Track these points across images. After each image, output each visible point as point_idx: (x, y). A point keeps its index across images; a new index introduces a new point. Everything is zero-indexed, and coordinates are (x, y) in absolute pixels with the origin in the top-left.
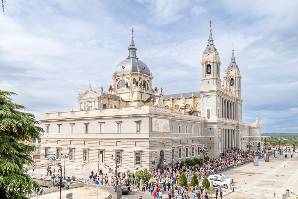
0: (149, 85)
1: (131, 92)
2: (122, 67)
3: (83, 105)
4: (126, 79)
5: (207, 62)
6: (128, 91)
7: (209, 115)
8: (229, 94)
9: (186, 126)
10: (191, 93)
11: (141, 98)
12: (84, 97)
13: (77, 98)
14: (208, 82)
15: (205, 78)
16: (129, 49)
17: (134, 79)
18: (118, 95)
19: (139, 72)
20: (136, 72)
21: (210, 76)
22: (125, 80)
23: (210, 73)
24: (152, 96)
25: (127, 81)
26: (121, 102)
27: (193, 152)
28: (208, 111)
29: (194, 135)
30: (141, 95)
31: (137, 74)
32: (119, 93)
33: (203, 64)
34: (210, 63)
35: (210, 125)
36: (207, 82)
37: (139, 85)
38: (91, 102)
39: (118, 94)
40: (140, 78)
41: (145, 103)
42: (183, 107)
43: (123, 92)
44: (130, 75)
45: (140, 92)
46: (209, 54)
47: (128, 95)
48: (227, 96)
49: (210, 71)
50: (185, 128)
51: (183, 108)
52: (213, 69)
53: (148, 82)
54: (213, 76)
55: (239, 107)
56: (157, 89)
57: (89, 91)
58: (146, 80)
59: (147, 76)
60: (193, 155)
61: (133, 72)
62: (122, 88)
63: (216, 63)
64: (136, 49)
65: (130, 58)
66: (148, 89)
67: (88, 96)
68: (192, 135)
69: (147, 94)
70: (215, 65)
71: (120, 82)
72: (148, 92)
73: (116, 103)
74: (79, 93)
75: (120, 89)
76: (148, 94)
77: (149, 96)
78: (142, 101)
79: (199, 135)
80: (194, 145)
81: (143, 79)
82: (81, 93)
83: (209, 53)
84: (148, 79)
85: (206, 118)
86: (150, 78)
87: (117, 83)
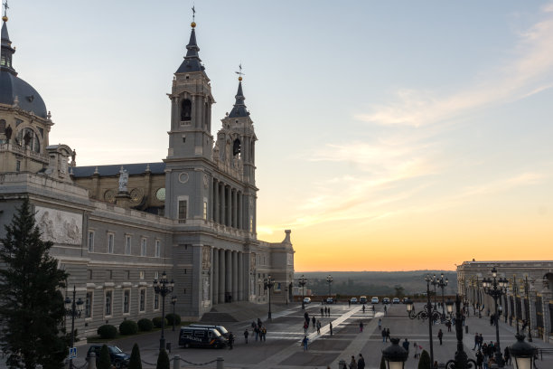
0: (41, 140)
7: (183, 215)
11: (18, 169)
15: (176, 130)
17: (3, 122)
19: (15, 106)
20: (10, 106)
23: (189, 119)
27: (142, 302)
28: (183, 205)
29: (147, 260)
30: (19, 163)
31: (10, 110)
33: (174, 98)
34: (190, 98)
35: (185, 238)
37: (12, 137)
40: (19, 122)
42: (122, 192)
45: (16, 154)
46: (188, 78)
49: (190, 114)
50: (123, 242)
51: (123, 197)
52: (196, 111)
53: (39, 132)
54: (196, 127)
55: (250, 201)
58: (35, 125)
59: (37, 117)
60: (142, 309)
61: (0, 104)
63: (203, 98)
64: (13, 51)
66: (38, 151)
68: (140, 260)
69: (33, 160)
70: (200, 102)
72: (39, 157)
76: (37, 161)
79: (157, 261)
80: (145, 283)
81: (26, 123)
83: (188, 75)
84: (41, 126)
85: (176, 222)
86: (46, 124)
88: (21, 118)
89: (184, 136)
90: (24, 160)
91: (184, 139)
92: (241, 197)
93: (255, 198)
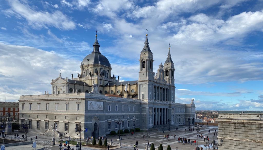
0: (108, 74)
1: (93, 79)
2: (87, 60)
3: (55, 88)
5: (143, 59)
6: (90, 78)
7: (143, 98)
8: (162, 82)
9: (122, 106)
10: (135, 81)
11: (101, 84)
12: (56, 83)
13: (51, 83)
14: (143, 74)
15: (141, 71)
16: (93, 46)
17: (96, 69)
19: (99, 64)
21: (144, 70)
22: (90, 70)
23: (145, 67)
24: (110, 82)
25: (91, 71)
26: (85, 87)
27: (129, 124)
28: (143, 95)
29: (130, 112)
30: (101, 82)
31: (98, 66)
33: (140, 61)
35: (144, 105)
37: (99, 74)
38: (60, 86)
39: (84, 80)
40: (101, 69)
41: (104, 88)
43: (88, 79)
44: (93, 66)
45: (100, 79)
46: (144, 54)
47: (91, 81)
48: (160, 84)
49: (145, 66)
50: (121, 108)
51: (126, 93)
52: (146, 65)
53: (107, 71)
54: (147, 70)
55: (172, 91)
56: (115, 77)
57: (59, 78)
58: (106, 70)
59: (107, 67)
60: (129, 126)
61: (95, 64)
63: (149, 60)
64: (99, 46)
65: (94, 53)
66: (108, 77)
67: (59, 82)
68: (128, 112)
69: (105, 80)
71: (86, 71)
72: (107, 79)
73: (81, 87)
74: (53, 79)
75: (86, 77)
76: (107, 81)
77: (108, 82)
78: (101, 86)
79: (134, 112)
80: (129, 119)
81: (103, 69)
82: (54, 79)
84: (108, 69)
85: (141, 100)
86: (110, 69)
87: (84, 72)
88: (102, 67)
90: (103, 81)
92: (168, 90)
93: (174, 90)
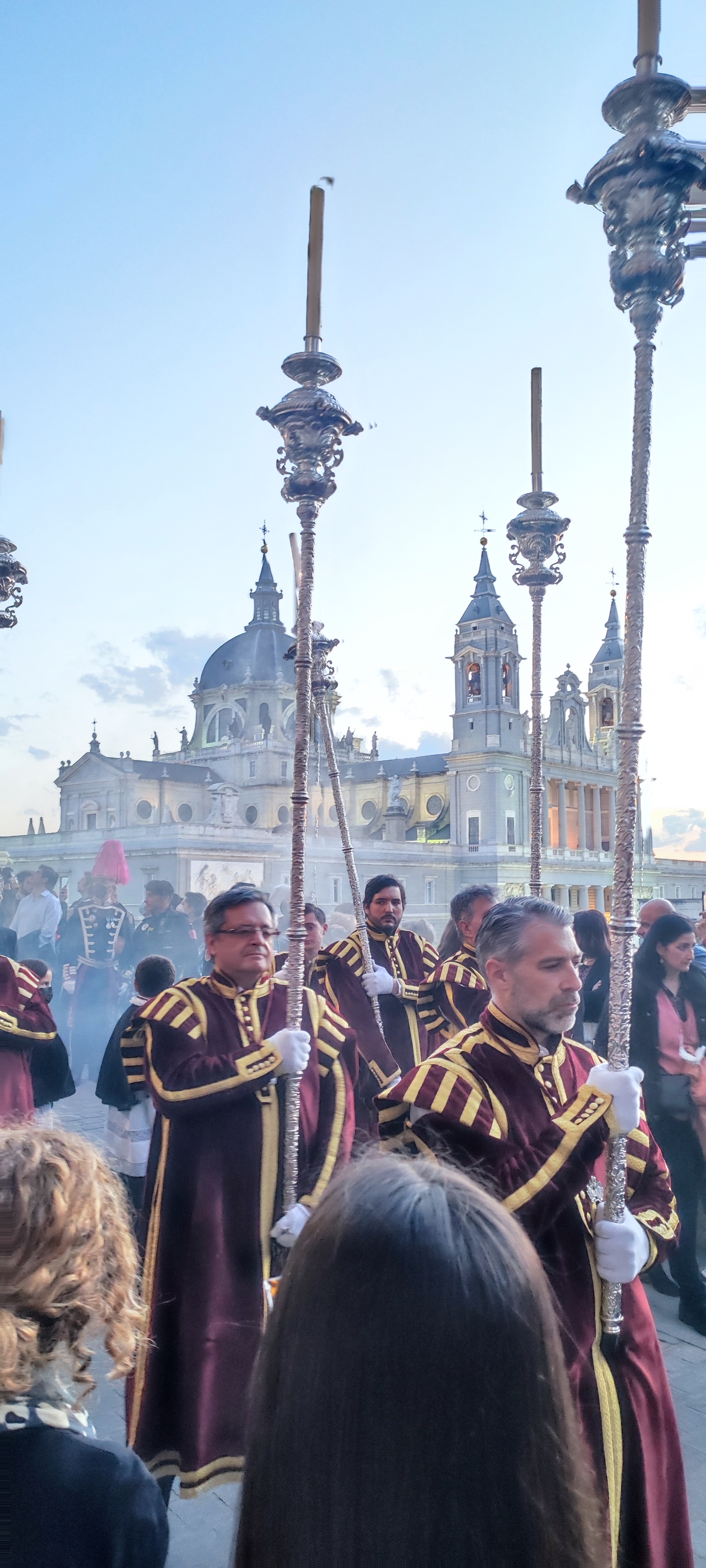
1: (249, 754)
2: (224, 663)
3: (74, 804)
4: (236, 708)
5: (469, 654)
6: (238, 749)
8: (576, 758)
11: (284, 774)
12: (75, 779)
13: (57, 782)
15: (462, 710)
16: (254, 595)
17: (264, 706)
18: (209, 764)
19: (277, 680)
20: (271, 682)
21: (476, 703)
22: (235, 710)
23: (478, 692)
25: (240, 714)
28: (473, 822)
30: (285, 766)
31: (272, 688)
32: (209, 756)
33: (456, 662)
34: (478, 660)
36: (469, 726)
37: (274, 729)
38: (97, 793)
39: (206, 760)
40: (287, 702)
42: (391, 809)
43: (225, 755)
44: (248, 691)
45: (281, 754)
46: (475, 628)
47: (239, 764)
48: (565, 765)
49: (480, 684)
51: (394, 815)
52: (490, 679)
56: (355, 736)
57: (93, 757)
61: (258, 681)
62: (222, 739)
63: (498, 658)
64: (280, 596)
65: (256, 628)
67: (88, 773)
70: (492, 665)
71: (217, 716)
73: (190, 795)
74: (63, 763)
75: (217, 743)
78: (286, 785)
82: (69, 762)
83: (474, 625)
85: (466, 849)
86: (332, 698)
87: (208, 720)
88: (291, 696)
89: (471, 720)
91: (472, 723)
